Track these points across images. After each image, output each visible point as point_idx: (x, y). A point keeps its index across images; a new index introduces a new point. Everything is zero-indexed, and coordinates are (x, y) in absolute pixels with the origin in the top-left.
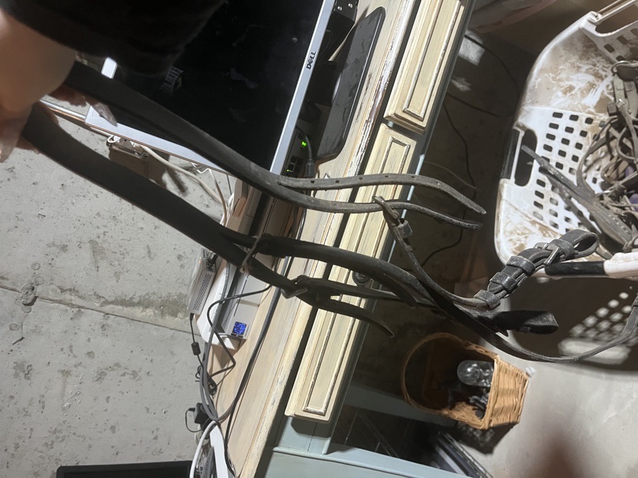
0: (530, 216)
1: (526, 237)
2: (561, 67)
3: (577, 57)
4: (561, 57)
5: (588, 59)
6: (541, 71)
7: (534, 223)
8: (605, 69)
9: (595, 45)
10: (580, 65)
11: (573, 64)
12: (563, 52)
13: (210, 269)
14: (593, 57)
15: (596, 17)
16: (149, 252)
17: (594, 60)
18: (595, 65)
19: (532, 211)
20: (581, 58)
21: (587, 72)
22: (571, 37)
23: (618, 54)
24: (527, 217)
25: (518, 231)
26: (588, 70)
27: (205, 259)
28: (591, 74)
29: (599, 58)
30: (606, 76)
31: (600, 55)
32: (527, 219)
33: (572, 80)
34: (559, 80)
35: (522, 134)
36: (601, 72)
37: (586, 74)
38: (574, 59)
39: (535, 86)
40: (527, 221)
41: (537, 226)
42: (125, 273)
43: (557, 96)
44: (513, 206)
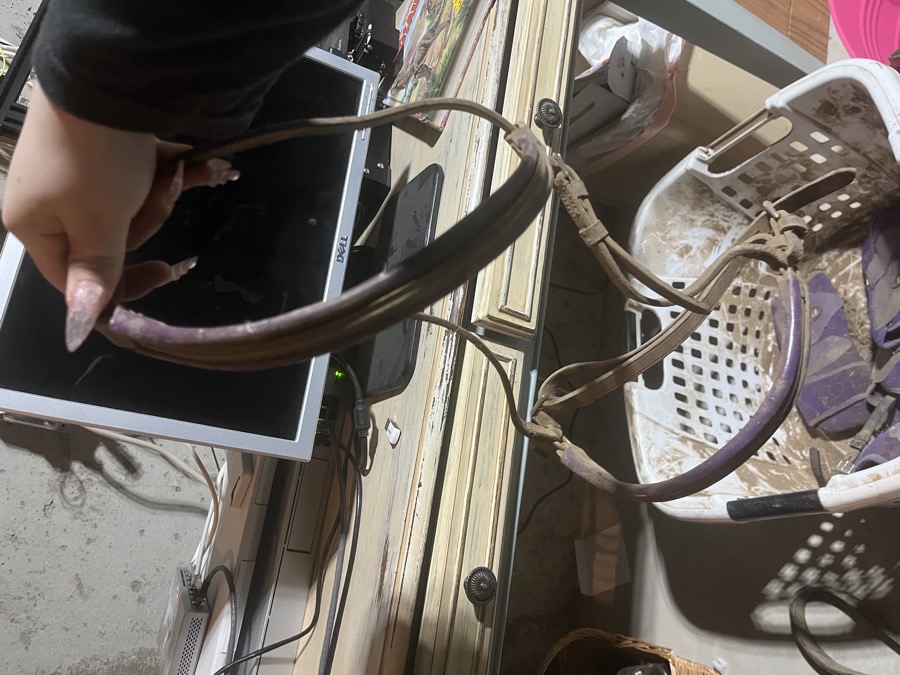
0: (677, 431)
1: (680, 464)
2: (670, 222)
3: (688, 207)
4: (667, 209)
5: (703, 208)
6: (646, 229)
7: (684, 440)
8: (727, 219)
9: (709, 190)
10: (694, 217)
11: (684, 218)
12: (669, 203)
13: (197, 608)
14: (708, 205)
15: (706, 153)
16: (80, 586)
17: (711, 209)
18: (712, 215)
19: (678, 423)
20: (693, 209)
21: (704, 225)
22: (678, 183)
23: (741, 197)
24: (673, 432)
25: (667, 457)
26: (704, 222)
27: (186, 589)
28: (709, 227)
29: (717, 206)
30: (729, 228)
31: (718, 202)
32: (674, 435)
33: (686, 237)
34: (670, 239)
35: (639, 316)
36: (722, 223)
37: (703, 229)
38: (685, 210)
39: (642, 250)
40: (674, 438)
41: (690, 443)
42: (40, 632)
43: (673, 261)
44: (653, 421)
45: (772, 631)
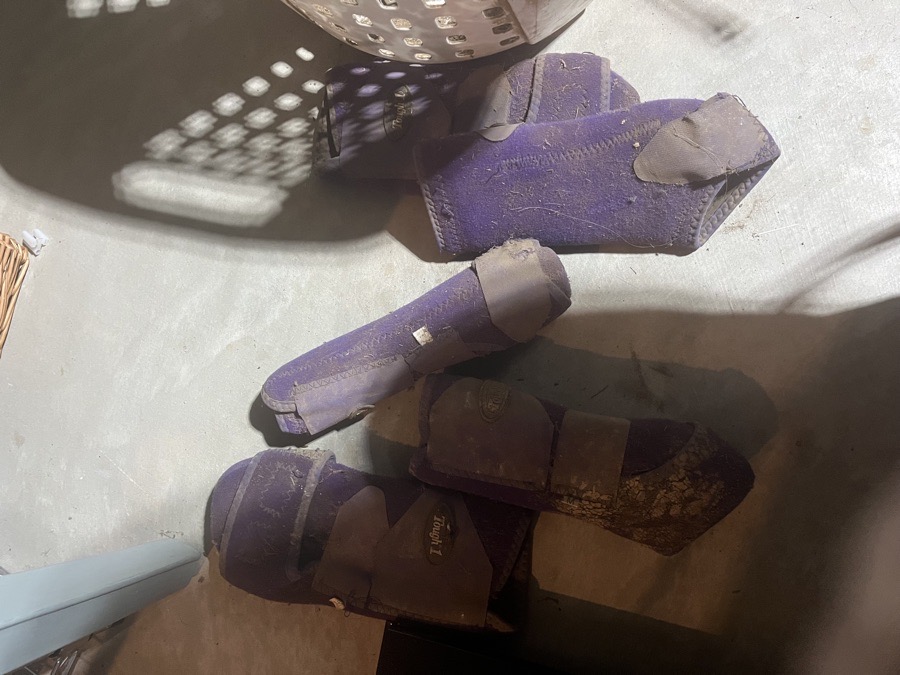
45: (141, 204)
